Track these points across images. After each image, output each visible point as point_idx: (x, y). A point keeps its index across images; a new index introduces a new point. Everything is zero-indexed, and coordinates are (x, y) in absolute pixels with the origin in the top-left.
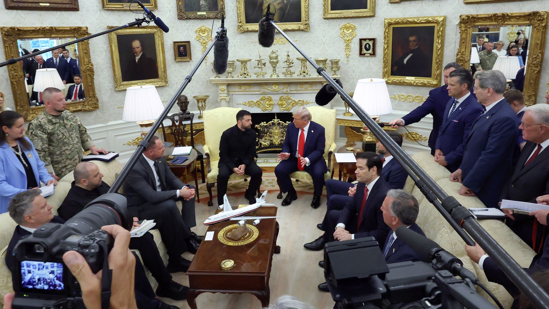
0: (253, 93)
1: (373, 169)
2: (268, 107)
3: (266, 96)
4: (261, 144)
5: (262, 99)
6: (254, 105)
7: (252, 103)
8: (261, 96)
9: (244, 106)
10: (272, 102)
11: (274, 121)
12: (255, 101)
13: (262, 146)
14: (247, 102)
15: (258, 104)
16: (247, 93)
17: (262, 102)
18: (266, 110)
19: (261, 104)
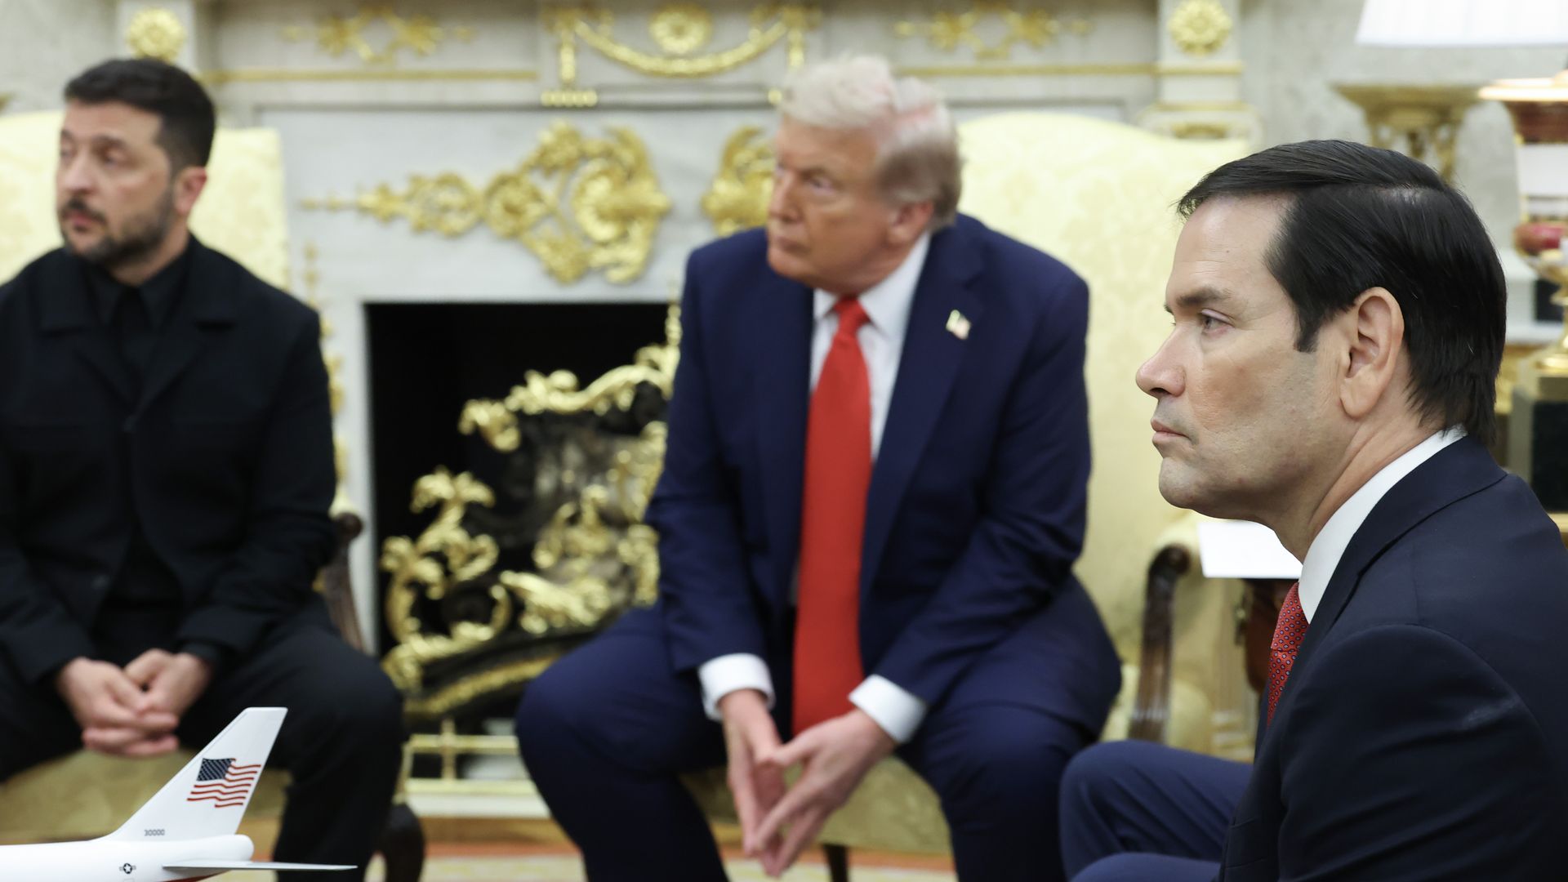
0: (457, 93)
1: (1350, 320)
2: (604, 244)
3: (594, 131)
4: (518, 603)
5: (544, 164)
6: (471, 217)
7: (447, 196)
8: (546, 132)
9: (369, 226)
10: (646, 193)
11: (655, 366)
12: (478, 180)
13: (534, 625)
14: (400, 188)
15: (512, 210)
16: (399, 92)
17: (549, 189)
18: (584, 271)
19: (534, 210)
